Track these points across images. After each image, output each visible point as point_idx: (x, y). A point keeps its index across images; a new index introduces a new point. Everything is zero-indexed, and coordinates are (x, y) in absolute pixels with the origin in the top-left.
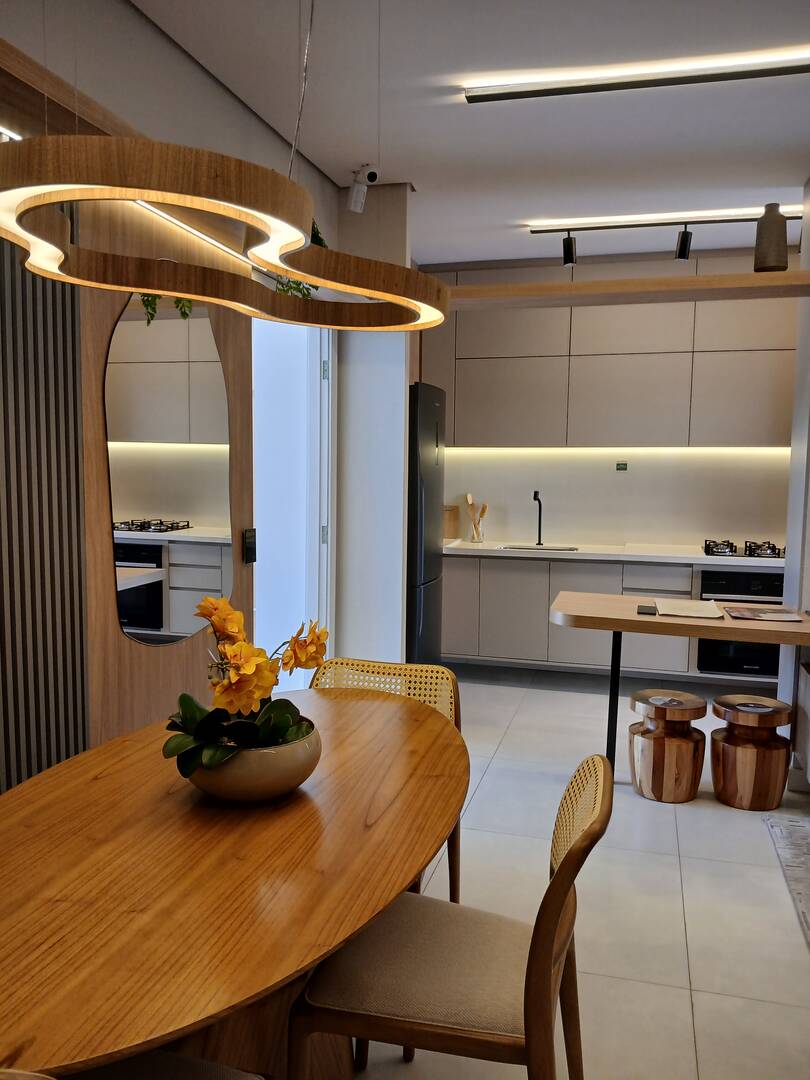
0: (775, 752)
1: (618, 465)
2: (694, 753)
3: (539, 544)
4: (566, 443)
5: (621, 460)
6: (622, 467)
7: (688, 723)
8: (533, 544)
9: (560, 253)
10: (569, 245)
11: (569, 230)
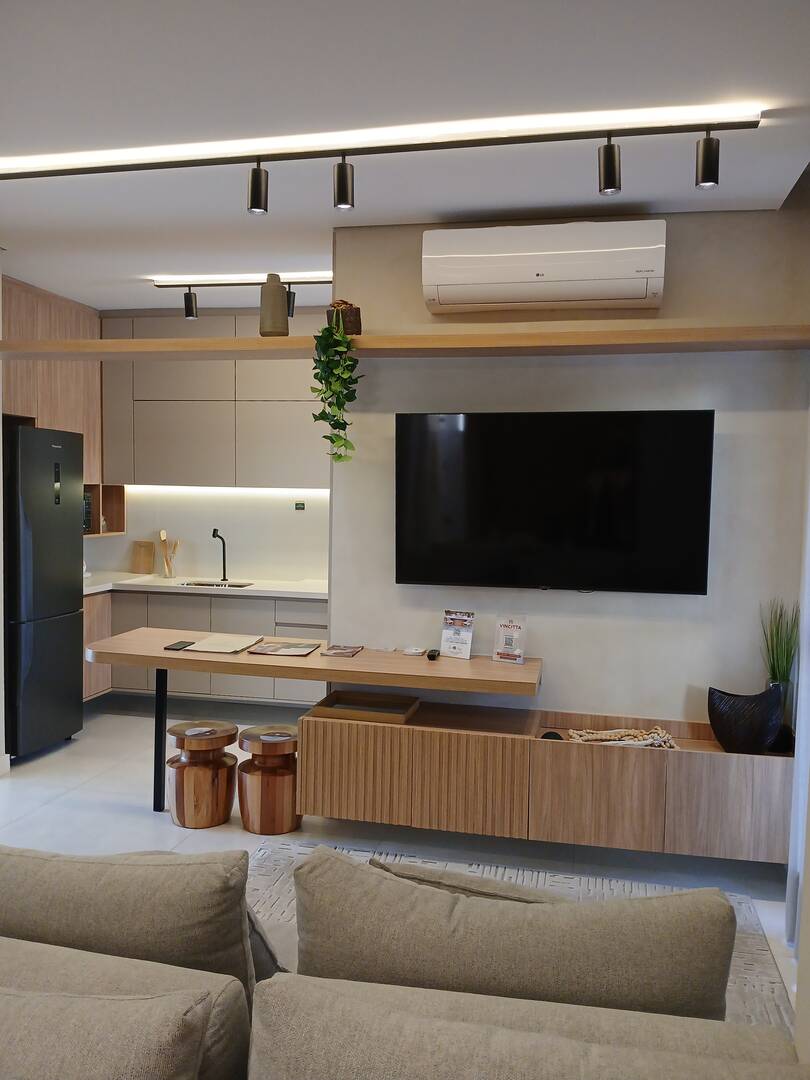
0: (279, 778)
1: (297, 504)
2: (213, 780)
3: (224, 579)
4: (235, 483)
5: (300, 500)
6: (300, 506)
7: (220, 749)
8: (218, 580)
9: (182, 305)
10: (189, 298)
11: (189, 286)
